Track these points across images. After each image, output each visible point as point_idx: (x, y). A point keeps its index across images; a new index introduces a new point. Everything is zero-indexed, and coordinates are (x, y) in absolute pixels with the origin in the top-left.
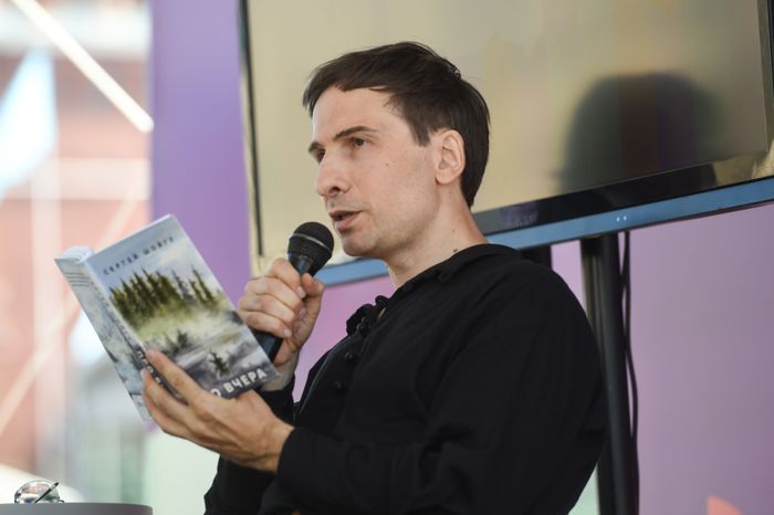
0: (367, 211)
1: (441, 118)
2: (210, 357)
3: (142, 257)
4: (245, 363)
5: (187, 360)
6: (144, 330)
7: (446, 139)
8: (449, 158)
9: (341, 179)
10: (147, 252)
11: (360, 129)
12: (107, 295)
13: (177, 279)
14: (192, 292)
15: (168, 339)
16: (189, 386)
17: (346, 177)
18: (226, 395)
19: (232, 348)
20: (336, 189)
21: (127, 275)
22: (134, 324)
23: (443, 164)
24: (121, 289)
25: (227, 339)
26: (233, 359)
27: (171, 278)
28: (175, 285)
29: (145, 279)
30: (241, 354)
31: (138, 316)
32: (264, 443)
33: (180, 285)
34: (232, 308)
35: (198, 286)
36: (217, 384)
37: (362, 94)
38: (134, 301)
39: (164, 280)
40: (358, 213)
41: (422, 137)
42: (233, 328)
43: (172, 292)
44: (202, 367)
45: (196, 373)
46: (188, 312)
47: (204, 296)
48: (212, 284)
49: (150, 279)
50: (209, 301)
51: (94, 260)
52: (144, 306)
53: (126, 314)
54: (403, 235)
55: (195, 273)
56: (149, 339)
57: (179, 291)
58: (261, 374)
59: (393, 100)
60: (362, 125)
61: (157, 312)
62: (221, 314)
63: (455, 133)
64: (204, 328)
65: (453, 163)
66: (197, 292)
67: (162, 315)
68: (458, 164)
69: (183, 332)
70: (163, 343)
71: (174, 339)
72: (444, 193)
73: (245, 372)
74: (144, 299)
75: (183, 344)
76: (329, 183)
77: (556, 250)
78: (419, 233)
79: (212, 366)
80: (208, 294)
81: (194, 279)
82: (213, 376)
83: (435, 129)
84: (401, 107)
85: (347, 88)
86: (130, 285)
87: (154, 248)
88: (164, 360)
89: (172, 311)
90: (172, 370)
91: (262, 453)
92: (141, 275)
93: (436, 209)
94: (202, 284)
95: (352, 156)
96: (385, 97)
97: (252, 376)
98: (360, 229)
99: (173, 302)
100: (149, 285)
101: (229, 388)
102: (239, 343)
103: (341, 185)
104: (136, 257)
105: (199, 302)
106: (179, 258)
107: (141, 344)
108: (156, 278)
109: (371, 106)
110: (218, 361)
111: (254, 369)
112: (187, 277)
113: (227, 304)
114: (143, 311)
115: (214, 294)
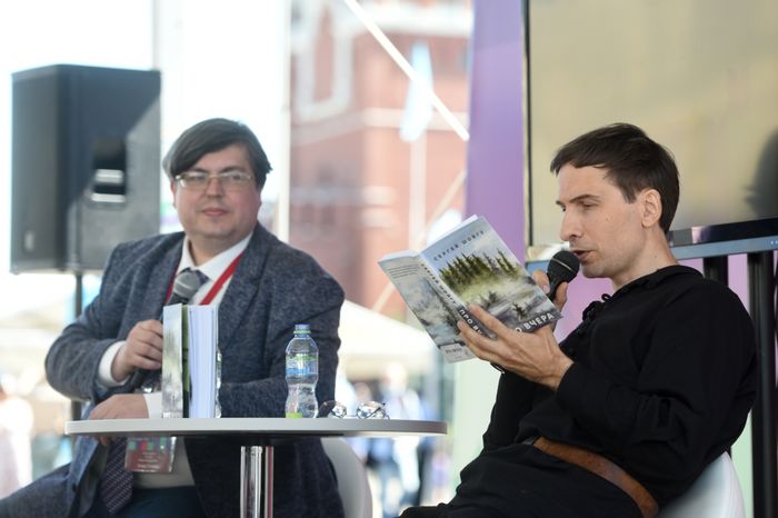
0: (596, 251)
1: (643, 182)
2: (513, 307)
3: (462, 246)
4: (538, 310)
5: (497, 310)
6: (465, 295)
7: (649, 195)
8: (650, 208)
9: (577, 229)
10: (465, 242)
11: (587, 196)
12: (437, 274)
13: (487, 258)
14: (498, 266)
15: (482, 298)
16: (501, 327)
17: (580, 227)
18: (525, 330)
19: (529, 301)
20: (574, 236)
21: (451, 259)
22: (457, 292)
23: (648, 212)
24: (447, 269)
25: (524, 295)
26: (530, 308)
27: (483, 258)
28: (486, 262)
29: (464, 260)
30: (536, 304)
31: (460, 286)
32: (552, 367)
33: (490, 262)
34: (528, 274)
35: (502, 261)
36: (518, 324)
37: (589, 171)
38: (457, 276)
39: (478, 260)
40: (589, 252)
41: (630, 197)
42: (528, 287)
43: (484, 267)
44: (508, 314)
45: (503, 318)
46: (496, 279)
47: (507, 268)
48: (513, 259)
49: (468, 260)
50: (510, 271)
51: (427, 252)
52: (464, 278)
53: (452, 285)
54: (622, 264)
55: (500, 253)
56: (469, 299)
57: (489, 266)
58: (550, 316)
59: (609, 174)
60: (588, 193)
61: (473, 281)
62: (520, 279)
63: (654, 191)
64: (507, 288)
65: (653, 211)
66: (502, 265)
67: (477, 283)
68: (657, 212)
69: (493, 292)
70: (479, 301)
71: (487, 298)
72: (649, 233)
73: (539, 316)
74: (464, 273)
75: (494, 300)
76: (569, 232)
77: (731, 259)
78: (633, 260)
79: (515, 313)
80: (510, 267)
81: (499, 257)
82: (516, 319)
83: (640, 190)
84: (615, 179)
85: (579, 165)
86: (453, 265)
87: (470, 239)
88: (482, 311)
89: (484, 279)
90: (488, 318)
91: (549, 373)
92: (461, 257)
93: (644, 244)
94: (505, 260)
95: (584, 213)
96: (604, 172)
97: (544, 318)
98: (592, 262)
99: (485, 273)
100: (467, 264)
101: (527, 326)
102: (534, 297)
103: (578, 234)
104: (457, 246)
105: (504, 273)
106: (488, 244)
107: (463, 304)
108: (472, 259)
109: (595, 179)
110: (519, 310)
111: (545, 313)
112: (494, 256)
113: (523, 272)
114: (464, 282)
115: (514, 266)
